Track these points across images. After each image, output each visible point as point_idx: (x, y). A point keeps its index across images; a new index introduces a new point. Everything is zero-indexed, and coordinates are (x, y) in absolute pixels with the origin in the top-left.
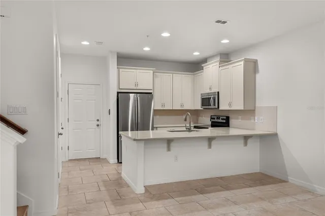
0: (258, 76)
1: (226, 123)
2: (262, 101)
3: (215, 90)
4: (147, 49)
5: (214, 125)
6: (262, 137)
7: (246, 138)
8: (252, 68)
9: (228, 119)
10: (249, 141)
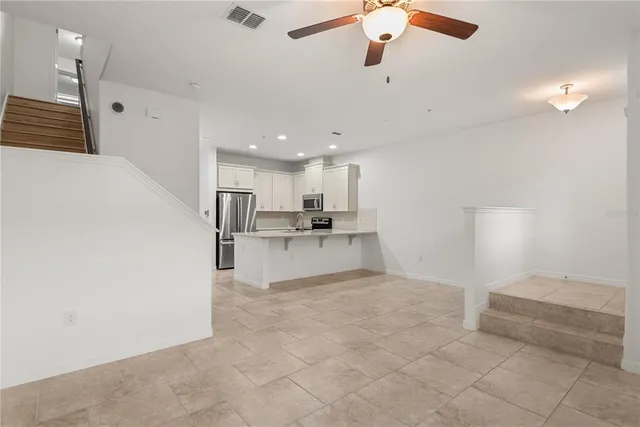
0: (359, 180)
1: (329, 226)
2: (363, 203)
3: (318, 191)
4: (253, 147)
5: (315, 227)
6: (363, 235)
7: (351, 237)
8: (355, 172)
9: (330, 220)
10: (354, 240)
